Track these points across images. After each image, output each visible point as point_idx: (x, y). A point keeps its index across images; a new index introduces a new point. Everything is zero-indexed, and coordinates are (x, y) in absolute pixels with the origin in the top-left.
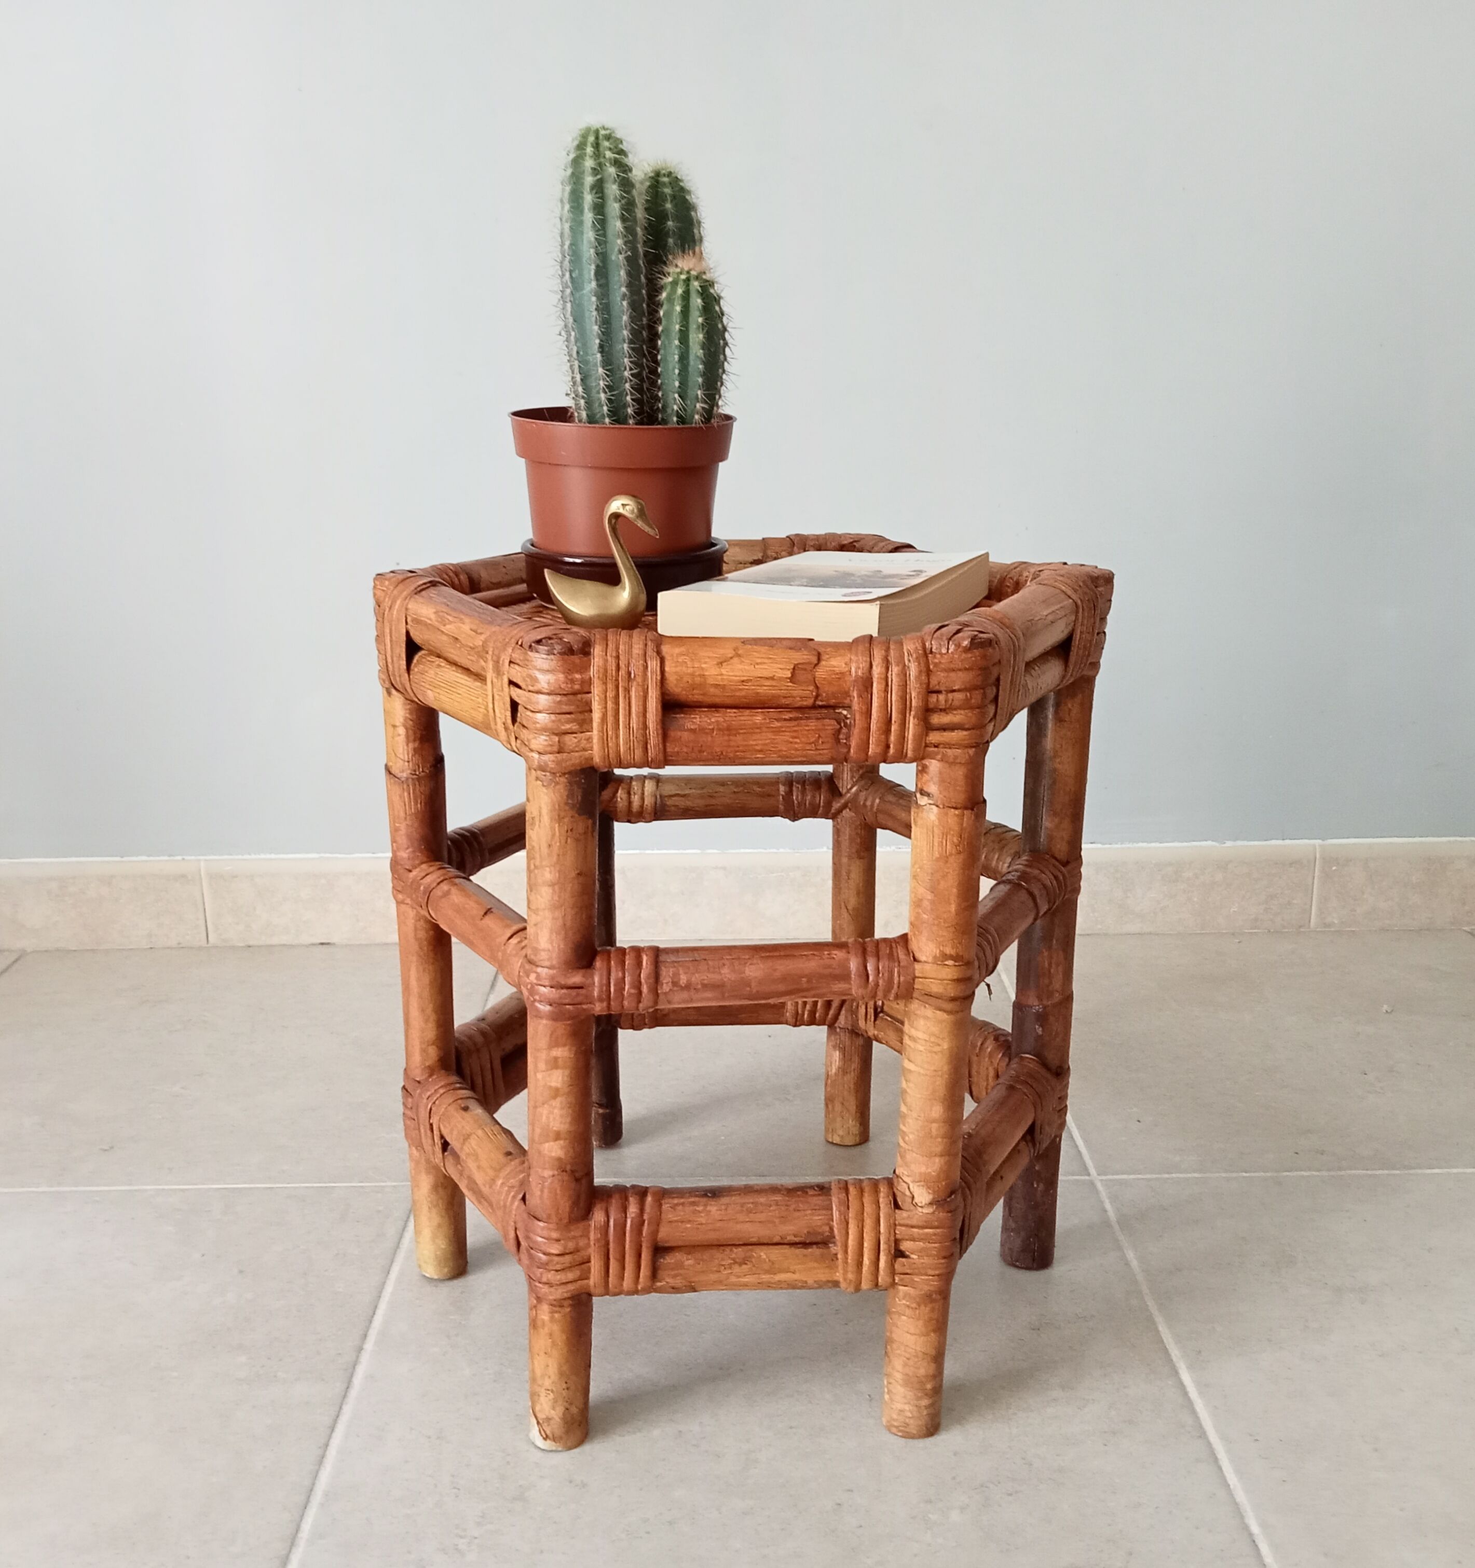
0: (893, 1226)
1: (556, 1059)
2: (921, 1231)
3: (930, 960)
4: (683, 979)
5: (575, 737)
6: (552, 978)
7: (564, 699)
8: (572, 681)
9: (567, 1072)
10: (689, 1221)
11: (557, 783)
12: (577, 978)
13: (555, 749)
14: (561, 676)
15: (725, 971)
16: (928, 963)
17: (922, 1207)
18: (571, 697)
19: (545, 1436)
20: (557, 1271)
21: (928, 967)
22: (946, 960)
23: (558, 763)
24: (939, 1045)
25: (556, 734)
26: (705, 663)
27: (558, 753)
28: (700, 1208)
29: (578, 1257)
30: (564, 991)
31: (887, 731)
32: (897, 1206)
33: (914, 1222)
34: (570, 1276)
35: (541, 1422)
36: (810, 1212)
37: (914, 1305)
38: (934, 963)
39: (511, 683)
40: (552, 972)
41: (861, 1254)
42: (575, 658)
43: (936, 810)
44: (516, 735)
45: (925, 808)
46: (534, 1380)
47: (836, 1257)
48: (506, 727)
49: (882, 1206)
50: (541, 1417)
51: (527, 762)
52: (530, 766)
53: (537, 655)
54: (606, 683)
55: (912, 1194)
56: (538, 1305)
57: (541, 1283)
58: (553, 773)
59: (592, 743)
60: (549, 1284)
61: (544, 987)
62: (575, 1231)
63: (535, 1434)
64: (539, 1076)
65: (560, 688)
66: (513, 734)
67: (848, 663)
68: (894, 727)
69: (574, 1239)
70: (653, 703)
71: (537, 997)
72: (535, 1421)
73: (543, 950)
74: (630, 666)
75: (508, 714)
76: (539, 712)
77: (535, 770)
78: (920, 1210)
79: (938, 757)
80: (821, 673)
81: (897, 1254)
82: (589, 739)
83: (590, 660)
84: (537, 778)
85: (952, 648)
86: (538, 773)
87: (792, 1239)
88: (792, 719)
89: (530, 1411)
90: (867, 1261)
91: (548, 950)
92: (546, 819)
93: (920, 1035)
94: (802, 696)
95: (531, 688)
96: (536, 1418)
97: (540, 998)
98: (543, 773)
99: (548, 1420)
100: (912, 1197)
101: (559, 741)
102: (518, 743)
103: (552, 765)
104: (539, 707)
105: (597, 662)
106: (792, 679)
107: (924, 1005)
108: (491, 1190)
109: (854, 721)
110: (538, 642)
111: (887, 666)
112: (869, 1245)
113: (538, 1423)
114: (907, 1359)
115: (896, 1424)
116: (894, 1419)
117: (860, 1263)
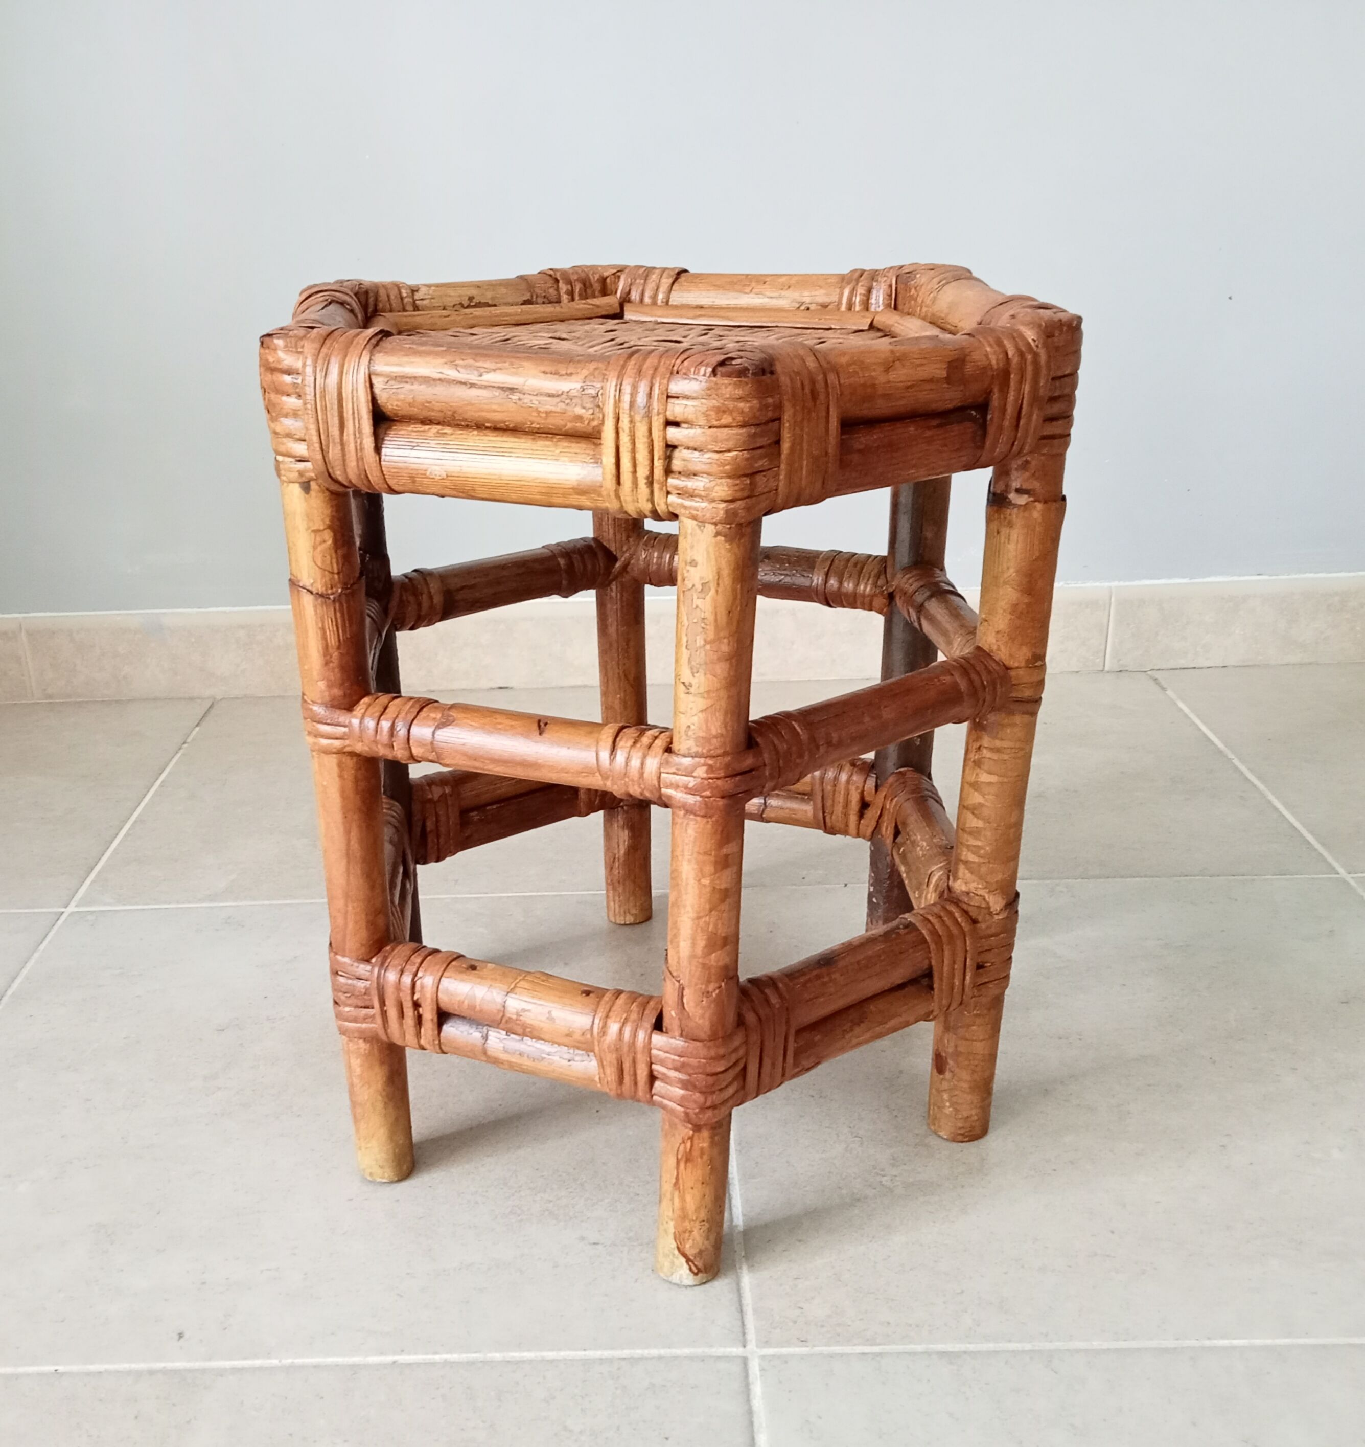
0: (976, 939)
1: (727, 856)
2: (997, 938)
3: (1023, 664)
5: (764, 476)
6: (727, 766)
7: (759, 430)
8: (765, 406)
9: (735, 868)
10: (822, 995)
11: (742, 535)
12: (749, 761)
13: (746, 493)
14: (755, 402)
16: (1020, 668)
17: (997, 914)
18: (763, 427)
19: (696, 1271)
20: (721, 1089)
21: (1021, 672)
22: (1036, 662)
23: (744, 508)
24: (1018, 749)
25: (745, 476)
26: (874, 370)
27: (748, 497)
28: (826, 979)
29: (738, 1069)
30: (738, 778)
31: (1016, 427)
32: (975, 922)
33: (993, 930)
34: (730, 1090)
35: (692, 1258)
36: (911, 951)
37: (985, 1012)
38: (1027, 667)
39: (669, 423)
40: (728, 759)
41: (953, 976)
42: (767, 378)
43: (1039, 506)
44: (669, 489)
45: (1026, 507)
46: (684, 1217)
47: (931, 988)
48: (650, 482)
49: (963, 925)
50: (691, 1252)
51: (694, 518)
52: (702, 522)
53: (726, 381)
54: (794, 406)
55: (988, 903)
56: (696, 1134)
57: (703, 1109)
58: (740, 525)
59: (778, 480)
60: (714, 1107)
61: (717, 778)
62: (737, 1041)
63: (683, 1273)
64: (706, 881)
65: (755, 417)
66: (664, 488)
67: (987, 356)
68: (1022, 422)
69: (736, 1050)
70: (834, 423)
71: (708, 793)
72: (683, 1260)
73: (716, 737)
74: (813, 382)
75: (659, 465)
76: (729, 451)
77: (715, 524)
78: (996, 917)
79: (1045, 451)
80: (969, 369)
81: (980, 967)
82: (777, 475)
83: (778, 380)
84: (718, 534)
85: (1065, 328)
86: (720, 527)
87: (900, 981)
88: (939, 426)
89: (676, 1252)
90: (957, 982)
91: (722, 735)
92: (727, 581)
93: (1005, 744)
94: (951, 397)
95: (715, 423)
96: (684, 1255)
97: (712, 792)
98: (728, 526)
99: (701, 1252)
100: (989, 908)
101: (751, 484)
102: (671, 498)
103: (742, 513)
104: (730, 445)
105: (784, 380)
106: (948, 380)
107: (1011, 713)
108: (589, 1036)
109: (992, 419)
110: (722, 363)
111: (1021, 355)
112: (958, 966)
113: (688, 1260)
114: (975, 1066)
115: (962, 1132)
116: (960, 1128)
117: (951, 986)
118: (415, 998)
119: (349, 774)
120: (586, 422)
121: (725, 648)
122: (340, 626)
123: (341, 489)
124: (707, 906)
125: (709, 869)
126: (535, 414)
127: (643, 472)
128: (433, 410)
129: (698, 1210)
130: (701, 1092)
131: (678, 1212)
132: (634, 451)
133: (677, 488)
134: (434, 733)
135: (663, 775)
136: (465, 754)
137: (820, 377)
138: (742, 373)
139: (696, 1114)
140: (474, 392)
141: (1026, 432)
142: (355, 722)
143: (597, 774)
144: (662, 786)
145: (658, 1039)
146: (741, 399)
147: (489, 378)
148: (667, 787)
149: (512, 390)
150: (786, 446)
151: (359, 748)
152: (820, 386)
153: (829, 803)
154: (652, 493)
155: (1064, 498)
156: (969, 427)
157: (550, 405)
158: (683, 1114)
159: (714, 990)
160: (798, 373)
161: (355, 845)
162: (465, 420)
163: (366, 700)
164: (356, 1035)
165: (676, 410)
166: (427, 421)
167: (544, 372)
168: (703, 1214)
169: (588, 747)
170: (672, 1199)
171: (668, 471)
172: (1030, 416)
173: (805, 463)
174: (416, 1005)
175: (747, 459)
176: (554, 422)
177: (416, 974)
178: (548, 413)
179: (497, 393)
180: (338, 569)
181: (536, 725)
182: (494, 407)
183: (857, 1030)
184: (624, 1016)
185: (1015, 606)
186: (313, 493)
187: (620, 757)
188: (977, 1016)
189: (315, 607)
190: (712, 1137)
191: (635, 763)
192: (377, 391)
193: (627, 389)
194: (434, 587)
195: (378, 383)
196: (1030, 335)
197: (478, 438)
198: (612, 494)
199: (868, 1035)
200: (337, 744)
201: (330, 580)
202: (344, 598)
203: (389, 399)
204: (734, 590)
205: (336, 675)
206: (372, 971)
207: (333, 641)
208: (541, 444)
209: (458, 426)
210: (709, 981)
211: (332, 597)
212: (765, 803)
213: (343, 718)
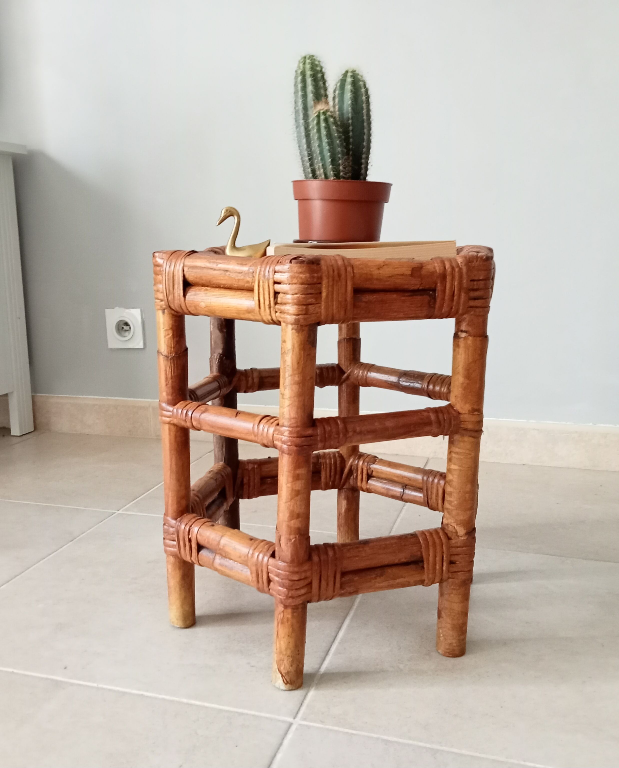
0: (449, 547)
1: (298, 475)
2: (461, 549)
3: (467, 412)
4: (358, 429)
5: (314, 306)
6: (298, 432)
7: (309, 286)
8: (313, 277)
9: (303, 481)
10: (357, 556)
11: (303, 331)
12: (310, 432)
13: (304, 312)
14: (308, 275)
16: (466, 414)
17: (461, 537)
18: (312, 285)
19: (286, 682)
20: (296, 589)
21: (466, 416)
22: (474, 412)
23: (305, 319)
24: (470, 454)
25: (303, 305)
26: (372, 268)
27: (305, 314)
28: (361, 549)
29: (307, 582)
30: (303, 439)
31: (452, 300)
32: (449, 539)
33: (459, 544)
34: (303, 591)
35: (284, 675)
36: (410, 546)
37: (458, 588)
38: (470, 414)
39: (275, 283)
40: (298, 429)
41: (435, 564)
42: (315, 267)
43: (471, 338)
44: (277, 310)
45: (465, 338)
46: (281, 652)
47: (423, 567)
48: (270, 307)
49: (443, 539)
50: (284, 672)
51: (284, 322)
52: (287, 324)
53: (295, 265)
54: (328, 278)
55: (457, 531)
56: (285, 610)
57: (288, 597)
58: (302, 326)
59: (321, 309)
60: (292, 597)
61: (294, 437)
62: (306, 567)
63: (280, 682)
64: (289, 485)
65: (307, 280)
66: (274, 310)
67: (434, 268)
68: (455, 298)
69: (305, 571)
70: (349, 288)
71: (289, 444)
72: (280, 675)
73: (293, 418)
74: (339, 269)
75: (272, 299)
76: (296, 294)
77: (292, 324)
78: (461, 538)
79: (472, 313)
80: (424, 272)
81: (452, 563)
82: (320, 307)
83: (320, 267)
84: (292, 329)
85: (479, 260)
86: (293, 326)
87: (403, 560)
88: (409, 296)
89: (277, 671)
90: (438, 567)
91: (296, 418)
92: (297, 350)
93: (461, 451)
94: (415, 284)
95: (291, 282)
96: (281, 673)
97: (291, 443)
98: (297, 326)
99: (288, 673)
100: (457, 532)
101: (306, 308)
102: (277, 314)
103: (302, 321)
104: (296, 291)
105: (324, 267)
106: (412, 275)
107: (463, 435)
108: (246, 558)
109: (438, 295)
110: (295, 259)
111: (453, 268)
112: (438, 559)
113: (282, 676)
114: (454, 616)
115: (448, 651)
116: (447, 649)
117: (434, 569)
118: (190, 537)
119: (173, 434)
120: (250, 283)
121: (297, 379)
122: (173, 370)
123: (175, 313)
124: (290, 497)
125: (290, 479)
126: (234, 281)
127: (267, 303)
128: (203, 280)
129: (286, 649)
130: (286, 588)
131: (278, 650)
132: (264, 294)
133: (279, 309)
134: (200, 415)
135: (274, 435)
136: (209, 425)
137: (343, 269)
138: (302, 262)
139: (284, 599)
140: (215, 272)
141: (458, 303)
142: (175, 410)
143: (253, 435)
144: (274, 440)
145: (272, 560)
146: (301, 273)
147: (220, 266)
148: (276, 441)
149: (227, 271)
150: (324, 294)
151: (175, 421)
152: (343, 272)
153: (429, 493)
154: (270, 312)
155: (486, 337)
156: (426, 298)
157: (240, 277)
158: (279, 599)
159: (293, 539)
160: (332, 266)
161: (174, 466)
162: (214, 284)
163: (182, 402)
164: (169, 553)
165: (278, 277)
166: (203, 285)
167: (238, 264)
168: (289, 652)
169: (251, 422)
170: (276, 643)
171: (276, 303)
172: (459, 295)
173: (335, 303)
174: (190, 540)
175: (304, 298)
176: (241, 284)
177: (191, 526)
178: (239, 280)
179: (222, 272)
180: (174, 346)
181: (236, 413)
182: (222, 278)
183: (378, 579)
184: (261, 549)
185: (462, 384)
186: (166, 315)
187: (261, 426)
188: (453, 589)
189: (164, 361)
190: (293, 613)
191: (266, 430)
192: (185, 272)
193: (263, 269)
194: (255, 375)
195: (186, 269)
196: (460, 260)
197: (218, 291)
198: (258, 312)
199: (385, 584)
200: (168, 419)
201: (170, 350)
202: (175, 358)
203: (190, 277)
204: (300, 354)
205: (170, 390)
206: (176, 524)
207: (169, 376)
208: (239, 293)
209: (213, 287)
210: (290, 534)
211: (170, 357)
212: (403, 491)
213: (171, 408)
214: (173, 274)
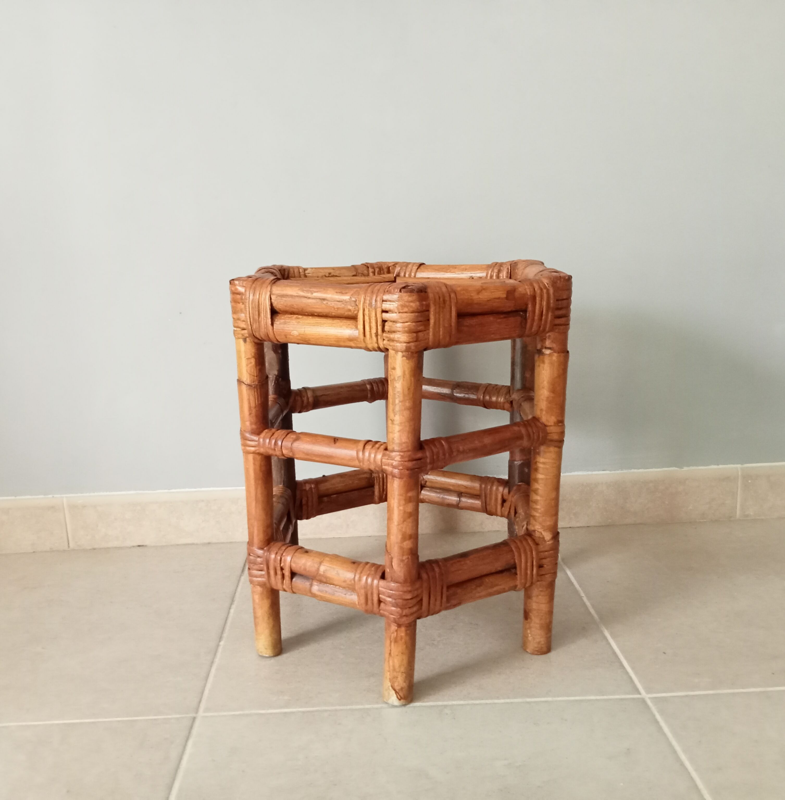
0: (538, 552)
1: (410, 497)
2: (549, 553)
3: (552, 424)
4: (461, 448)
5: (423, 333)
6: (410, 456)
7: (419, 314)
8: (422, 305)
9: (414, 503)
10: (459, 570)
12: (419, 455)
13: (415, 340)
14: (418, 303)
15: (476, 442)
16: (552, 426)
17: (548, 541)
18: (422, 313)
19: (400, 698)
20: (410, 608)
21: (552, 428)
22: (557, 424)
23: (416, 346)
24: (555, 463)
25: (414, 332)
26: (473, 293)
27: (416, 341)
28: (462, 563)
29: (418, 599)
30: (414, 462)
31: (541, 319)
32: (537, 544)
33: (546, 549)
34: (415, 609)
35: (397, 691)
37: (545, 589)
38: (554, 425)
39: (384, 311)
40: (409, 453)
41: (526, 569)
42: (423, 294)
43: (556, 354)
44: (384, 338)
45: (550, 355)
46: (394, 670)
47: (516, 574)
48: (377, 335)
49: (531, 545)
50: (397, 688)
51: (394, 350)
52: (397, 351)
53: (405, 294)
54: (435, 305)
55: (543, 536)
56: (399, 629)
57: (402, 616)
58: (412, 353)
59: (429, 335)
60: (406, 616)
61: (405, 461)
62: (418, 585)
63: (394, 699)
64: (401, 508)
65: (418, 309)
66: (382, 338)
67: (525, 289)
68: (543, 317)
69: (417, 589)
70: (454, 314)
71: (401, 468)
72: (394, 692)
73: (404, 443)
74: (444, 297)
75: (380, 328)
76: (407, 322)
77: (402, 352)
78: (548, 543)
79: (557, 331)
80: (517, 294)
81: (540, 566)
82: (428, 334)
83: (428, 295)
84: (403, 356)
85: (562, 280)
86: (404, 353)
87: (500, 569)
88: (505, 318)
89: (391, 688)
90: (529, 572)
91: (407, 442)
92: (408, 376)
93: (547, 460)
94: (509, 306)
95: (401, 311)
96: (395, 690)
97: (403, 467)
98: (407, 353)
99: (402, 689)
100: (544, 538)
101: (417, 336)
102: (385, 342)
103: (413, 348)
104: (407, 320)
105: (431, 295)
106: (507, 298)
107: (549, 446)
108: (353, 582)
109: (529, 316)
110: (404, 288)
111: (541, 290)
112: (529, 564)
113: (396, 692)
114: (542, 616)
115: (537, 649)
116: (536, 647)
117: (526, 574)
118: (282, 565)
119: (258, 463)
120: (352, 312)
121: (408, 404)
122: (256, 399)
123: (259, 342)
124: (402, 520)
125: (403, 502)
126: (333, 309)
127: (374, 331)
128: (294, 308)
129: (400, 666)
130: (400, 608)
131: (391, 668)
132: (370, 323)
133: (387, 337)
134: (292, 444)
135: (383, 460)
136: (304, 453)
137: (447, 295)
138: (412, 291)
139: (398, 619)
140: (310, 301)
141: (546, 322)
142: (261, 440)
143: (357, 460)
144: (383, 465)
145: (382, 583)
146: (411, 302)
147: (315, 295)
148: (385, 465)
149: (324, 299)
150: (432, 321)
151: (262, 450)
152: (447, 298)
153: (488, 499)
154: (377, 340)
155: (568, 352)
156: (519, 319)
157: (340, 305)
158: (393, 619)
159: (406, 559)
160: (438, 293)
161: (259, 496)
162: (307, 312)
163: (266, 431)
164: (256, 583)
165: (386, 306)
166: (293, 313)
167: (337, 292)
168: (402, 669)
169: (352, 449)
170: (389, 661)
171: (383, 331)
172: (547, 315)
173: (441, 329)
174: (282, 569)
175: (414, 326)
176: (340, 312)
177: (282, 554)
178: (338, 308)
179: (318, 300)
180: (257, 375)
181: (333, 441)
182: (317, 306)
183: (479, 589)
184: (368, 572)
185: (548, 398)
186: (247, 343)
187: (367, 452)
188: (541, 591)
189: (247, 390)
190: (406, 631)
191: (373, 456)
192: (273, 301)
193: (368, 298)
194: (310, 394)
195: (273, 297)
196: (546, 281)
197: (312, 319)
198: (362, 340)
199: (483, 593)
200: (253, 449)
201: (253, 379)
202: (258, 387)
203: (278, 305)
204: (411, 380)
205: (254, 419)
206: (264, 553)
207: (253, 405)
208: (336, 321)
209: (305, 315)
210: (403, 555)
211: (253, 386)
212: (459, 500)
213: (256, 438)
214: (259, 302)
